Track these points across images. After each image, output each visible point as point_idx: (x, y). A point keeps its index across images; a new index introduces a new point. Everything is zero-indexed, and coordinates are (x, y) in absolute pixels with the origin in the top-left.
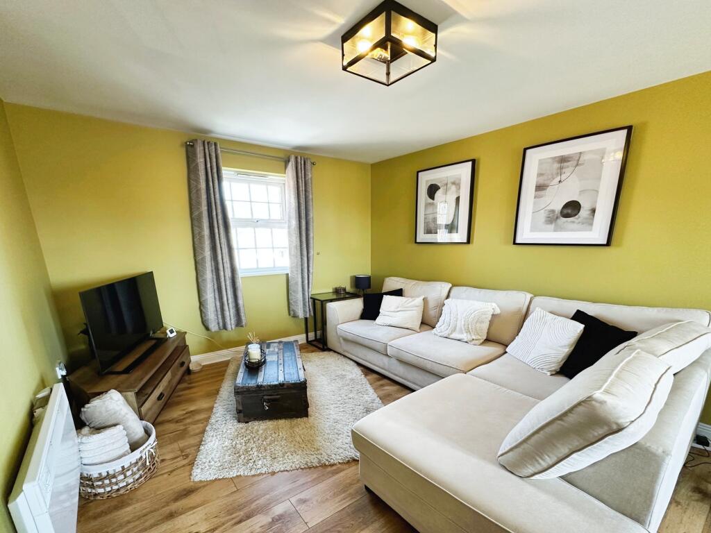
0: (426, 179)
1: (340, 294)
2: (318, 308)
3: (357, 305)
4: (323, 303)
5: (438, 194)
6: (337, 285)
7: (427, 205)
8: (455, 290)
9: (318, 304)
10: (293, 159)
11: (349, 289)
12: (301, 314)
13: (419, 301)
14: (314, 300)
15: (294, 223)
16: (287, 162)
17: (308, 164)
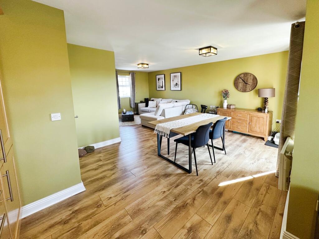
0: (158, 77)
1: (141, 102)
2: (136, 105)
3: (144, 104)
4: (138, 104)
5: (160, 80)
6: (141, 100)
7: (158, 82)
8: (163, 100)
9: (137, 104)
10: (131, 73)
11: (144, 101)
12: (133, 107)
13: (156, 102)
14: (136, 103)
15: (131, 86)
16: (130, 73)
17: (134, 73)
